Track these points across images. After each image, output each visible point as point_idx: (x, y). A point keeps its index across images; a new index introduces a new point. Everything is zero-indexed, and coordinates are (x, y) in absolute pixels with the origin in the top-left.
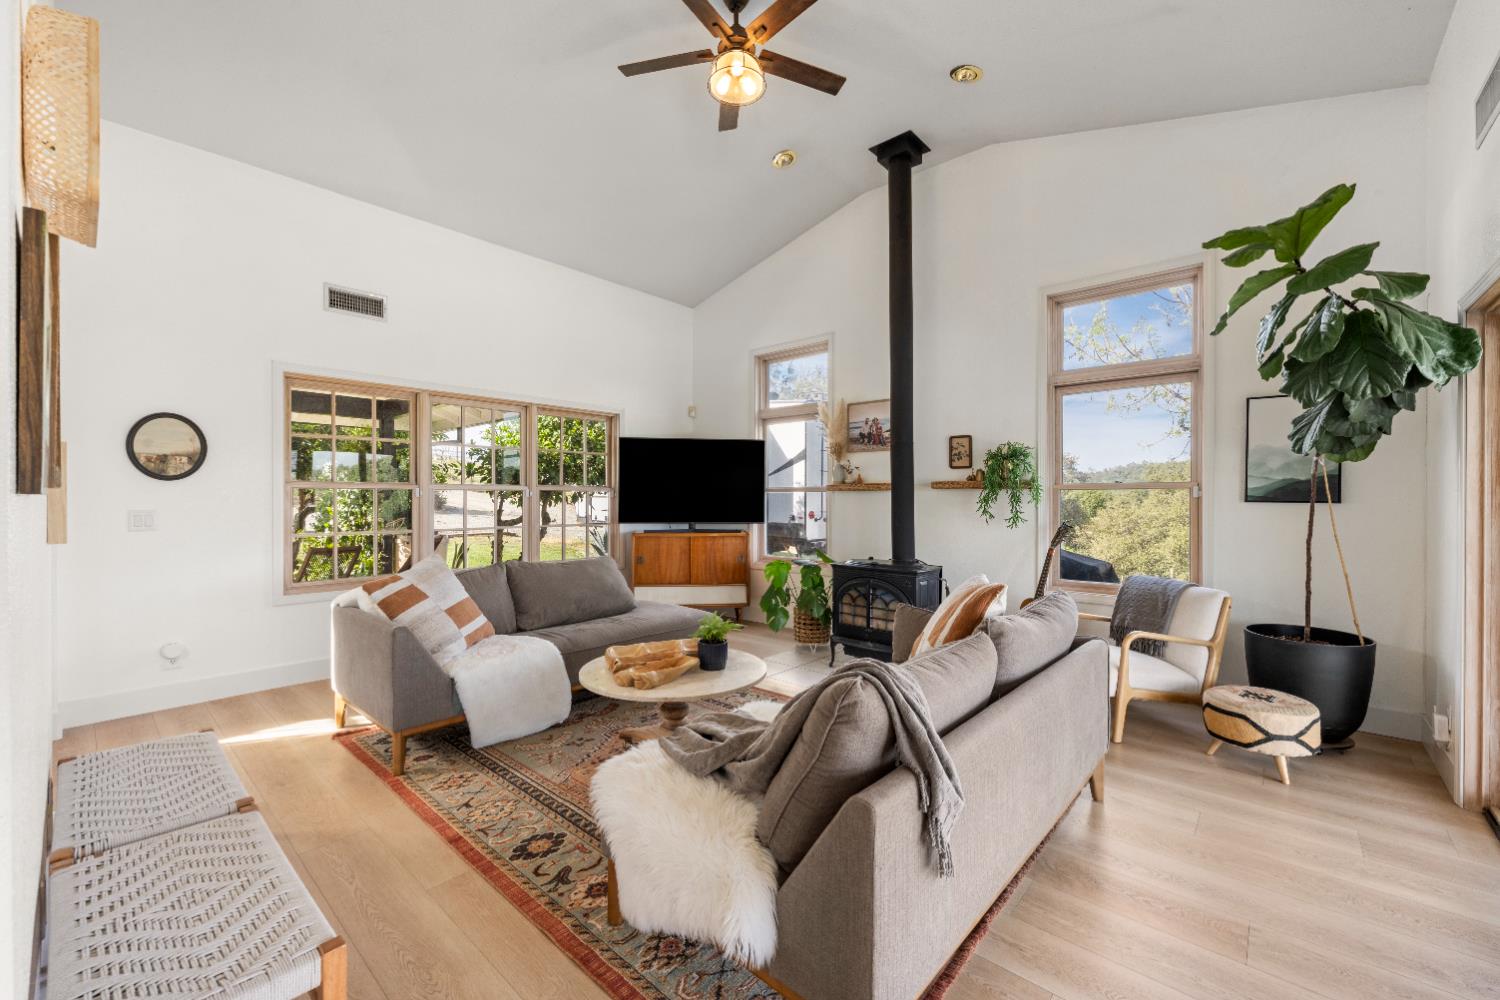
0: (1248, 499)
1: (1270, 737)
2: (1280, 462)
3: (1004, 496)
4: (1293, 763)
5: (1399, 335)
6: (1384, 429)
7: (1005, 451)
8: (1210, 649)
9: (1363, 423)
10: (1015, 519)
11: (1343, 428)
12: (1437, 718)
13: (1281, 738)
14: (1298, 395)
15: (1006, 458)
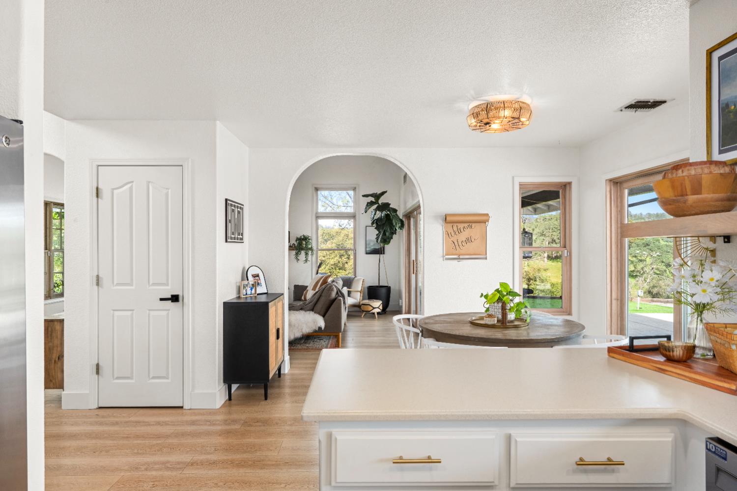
0: (367, 253)
1: (374, 308)
2: (374, 245)
3: (303, 252)
4: (378, 313)
5: (394, 221)
6: (392, 238)
7: (302, 237)
8: (361, 292)
9: (388, 237)
10: (306, 261)
11: (385, 237)
12: (400, 301)
13: (376, 308)
14: (378, 230)
15: (303, 239)
